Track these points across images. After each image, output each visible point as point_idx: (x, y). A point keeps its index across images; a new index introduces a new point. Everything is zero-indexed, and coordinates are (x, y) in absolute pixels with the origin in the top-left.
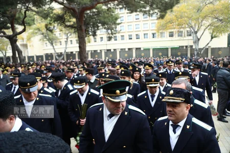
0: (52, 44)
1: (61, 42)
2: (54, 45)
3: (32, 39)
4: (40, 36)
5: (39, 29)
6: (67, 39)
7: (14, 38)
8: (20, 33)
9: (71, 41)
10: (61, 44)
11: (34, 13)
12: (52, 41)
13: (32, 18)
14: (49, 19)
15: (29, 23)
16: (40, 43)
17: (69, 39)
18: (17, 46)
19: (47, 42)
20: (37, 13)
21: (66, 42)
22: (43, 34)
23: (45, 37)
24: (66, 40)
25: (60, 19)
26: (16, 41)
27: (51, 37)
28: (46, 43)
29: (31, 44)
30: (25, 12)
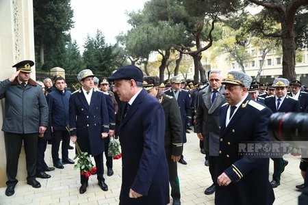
0: (241, 64)
1: (254, 62)
2: (244, 65)
3: (217, 58)
4: (227, 55)
5: (226, 46)
6: (263, 57)
7: (199, 55)
8: (206, 48)
9: (269, 60)
10: (253, 66)
11: (223, 24)
12: (241, 61)
13: (220, 31)
14: (241, 28)
15: (215, 38)
16: (225, 63)
17: (266, 58)
18: (200, 65)
19: (235, 62)
20: (227, 23)
21: (262, 62)
22: (230, 51)
23: (234, 54)
24: (261, 59)
25: (257, 27)
26: (200, 58)
27: (240, 55)
28: (233, 64)
29: (215, 64)
30: (213, 23)
